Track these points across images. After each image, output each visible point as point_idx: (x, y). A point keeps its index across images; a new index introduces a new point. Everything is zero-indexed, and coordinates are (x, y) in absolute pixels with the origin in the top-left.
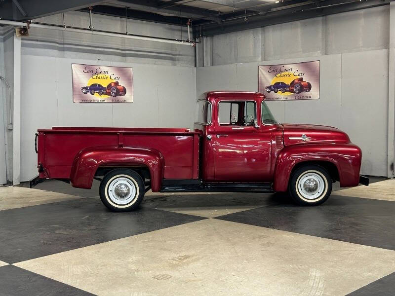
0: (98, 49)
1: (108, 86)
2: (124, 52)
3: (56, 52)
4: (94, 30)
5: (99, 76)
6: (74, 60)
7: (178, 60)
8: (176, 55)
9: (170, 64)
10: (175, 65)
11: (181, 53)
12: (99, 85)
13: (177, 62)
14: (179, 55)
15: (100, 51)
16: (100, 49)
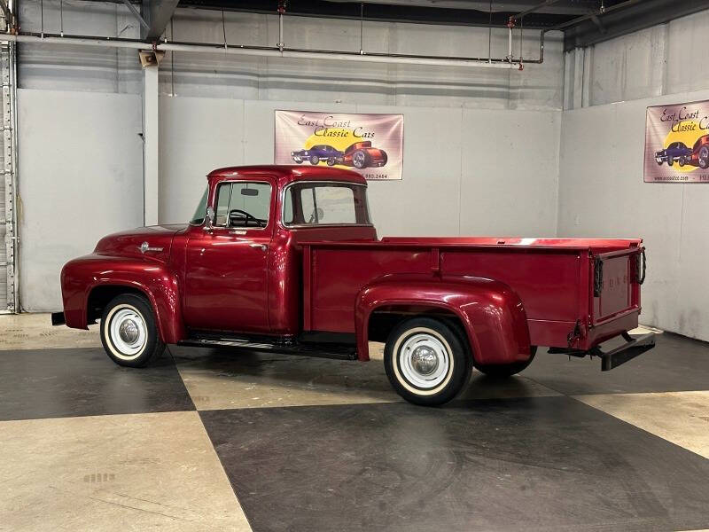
0: (336, 82)
1: (348, 150)
2: (394, 86)
3: (249, 91)
4: (284, 50)
5: (329, 131)
6: (281, 105)
7: (522, 98)
8: (518, 87)
9: (502, 106)
10: (514, 107)
11: (530, 84)
12: (329, 148)
13: (519, 101)
14: (526, 87)
15: (342, 86)
16: (341, 83)
